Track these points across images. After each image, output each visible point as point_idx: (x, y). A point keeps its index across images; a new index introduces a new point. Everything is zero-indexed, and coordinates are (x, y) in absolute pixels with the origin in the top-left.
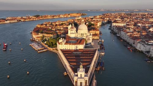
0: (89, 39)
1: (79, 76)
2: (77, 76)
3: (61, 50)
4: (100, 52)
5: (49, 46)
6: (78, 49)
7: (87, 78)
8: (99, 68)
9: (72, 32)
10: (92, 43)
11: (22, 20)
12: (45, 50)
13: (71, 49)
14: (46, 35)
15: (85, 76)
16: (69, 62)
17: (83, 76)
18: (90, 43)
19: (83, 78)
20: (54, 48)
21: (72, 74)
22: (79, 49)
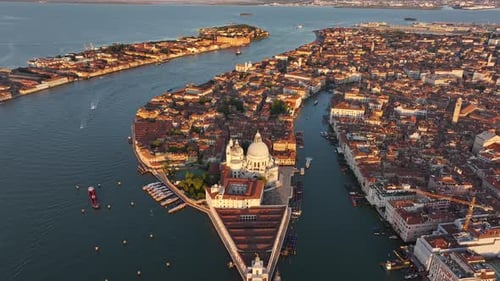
0: (271, 175)
1: (254, 273)
2: (251, 272)
3: (217, 210)
4: (293, 210)
5: (189, 195)
6: (249, 206)
7: (266, 276)
8: (286, 253)
9: (234, 158)
10: (278, 182)
11: (80, 74)
12: (181, 206)
13: (236, 207)
14: (172, 157)
15: (264, 272)
16: (237, 242)
17: (260, 273)
18: (274, 183)
19: (260, 277)
20: (200, 201)
21: (243, 266)
22: (252, 208)
